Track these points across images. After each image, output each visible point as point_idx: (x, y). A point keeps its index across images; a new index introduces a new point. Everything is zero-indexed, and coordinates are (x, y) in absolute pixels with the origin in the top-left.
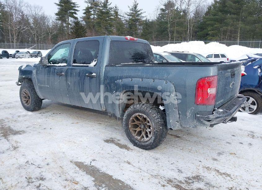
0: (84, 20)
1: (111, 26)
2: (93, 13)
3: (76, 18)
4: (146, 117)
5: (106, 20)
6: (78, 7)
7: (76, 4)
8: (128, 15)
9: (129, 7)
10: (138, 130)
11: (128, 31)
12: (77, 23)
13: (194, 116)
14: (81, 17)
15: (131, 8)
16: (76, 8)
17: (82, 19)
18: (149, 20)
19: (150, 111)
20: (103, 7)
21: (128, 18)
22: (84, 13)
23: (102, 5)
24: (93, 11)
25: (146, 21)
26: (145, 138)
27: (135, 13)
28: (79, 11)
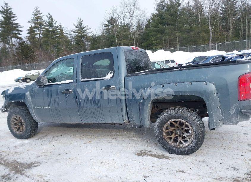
0: (28, 40)
1: (59, 43)
2: (38, 32)
3: (20, 39)
4: (185, 121)
5: (53, 38)
6: (21, 27)
7: (19, 24)
8: (74, 32)
9: (74, 24)
10: (173, 136)
11: (76, 47)
12: (22, 44)
13: (237, 112)
14: (26, 37)
15: (76, 25)
16: (19, 29)
17: (27, 39)
18: (95, 35)
19: (189, 115)
20: (49, 26)
21: (74, 34)
22: (28, 33)
23: (48, 24)
24: (38, 31)
25: (93, 36)
26: (184, 143)
27: (80, 29)
28: (23, 31)
